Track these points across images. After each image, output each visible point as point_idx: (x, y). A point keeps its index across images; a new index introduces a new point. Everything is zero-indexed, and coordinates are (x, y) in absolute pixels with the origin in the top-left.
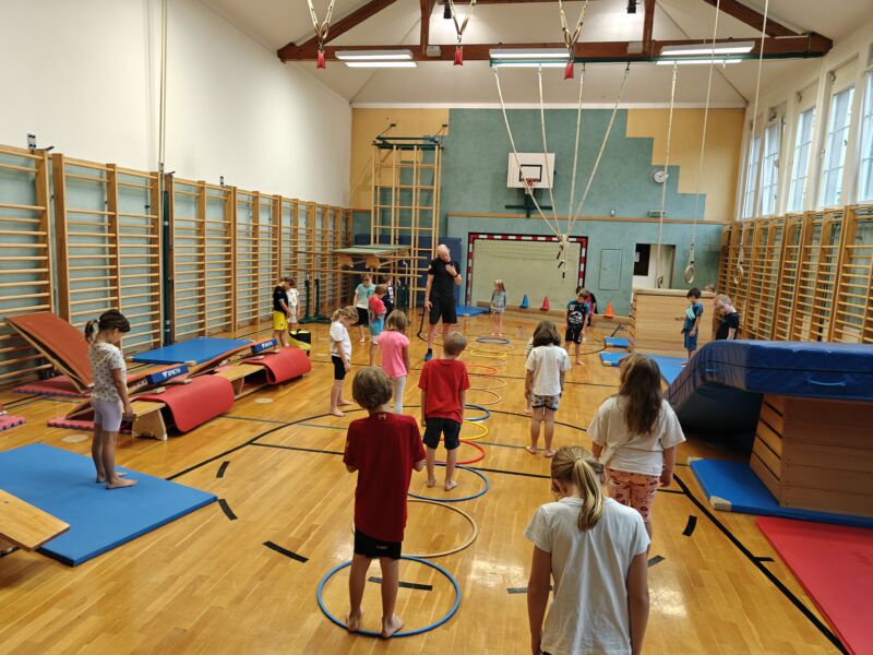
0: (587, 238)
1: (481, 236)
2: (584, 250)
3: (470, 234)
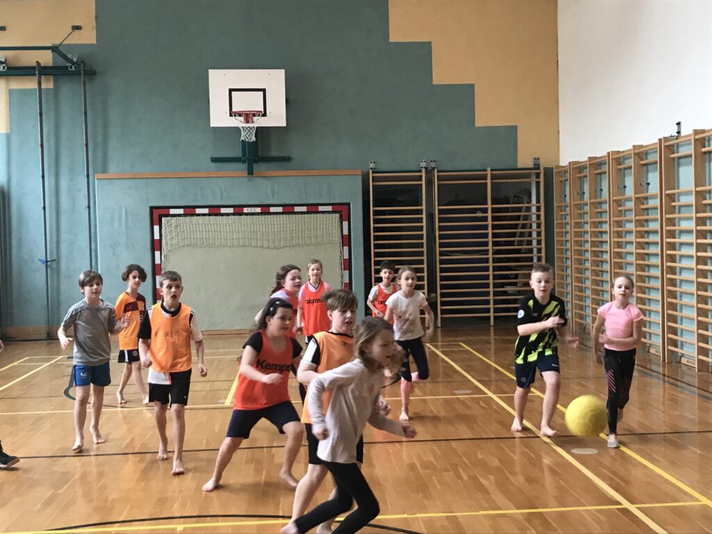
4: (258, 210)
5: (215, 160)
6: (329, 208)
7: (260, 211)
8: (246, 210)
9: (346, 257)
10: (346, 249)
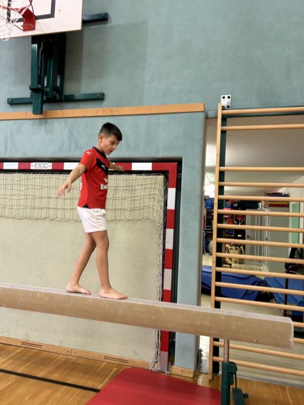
4: (49, 166)
5: (13, 103)
6: (148, 166)
7: (50, 168)
8: (33, 166)
9: (169, 246)
10: (170, 232)
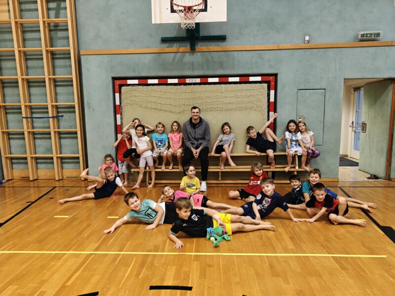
0: (276, 75)
1: (129, 82)
2: (272, 92)
3: (114, 79)
